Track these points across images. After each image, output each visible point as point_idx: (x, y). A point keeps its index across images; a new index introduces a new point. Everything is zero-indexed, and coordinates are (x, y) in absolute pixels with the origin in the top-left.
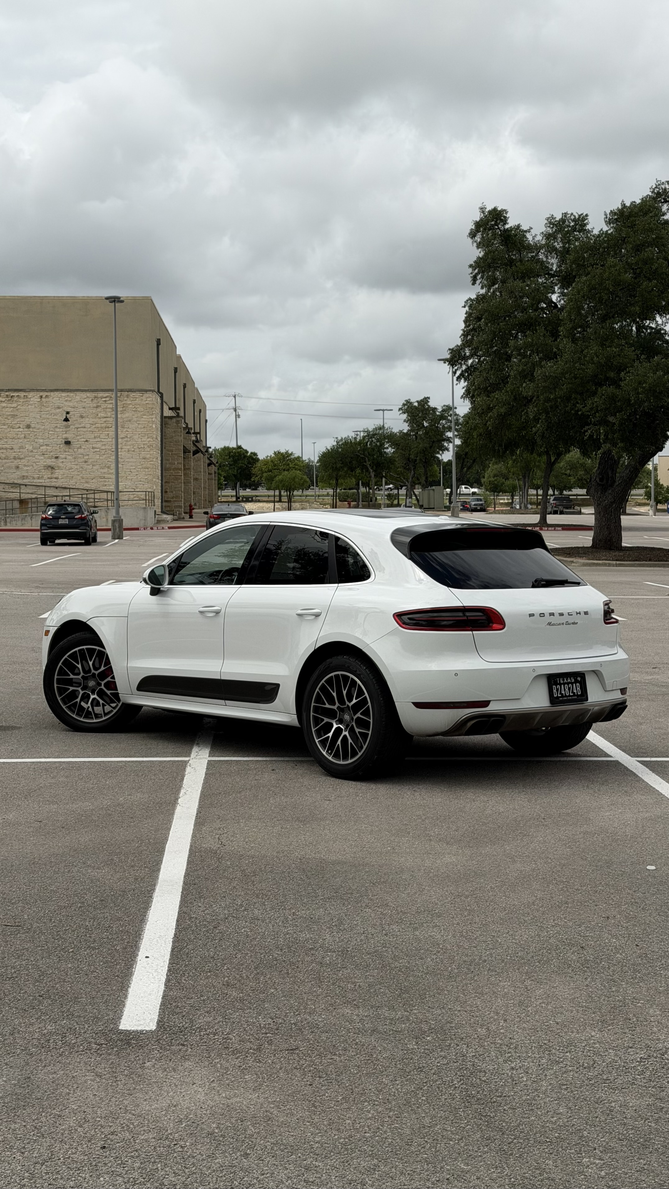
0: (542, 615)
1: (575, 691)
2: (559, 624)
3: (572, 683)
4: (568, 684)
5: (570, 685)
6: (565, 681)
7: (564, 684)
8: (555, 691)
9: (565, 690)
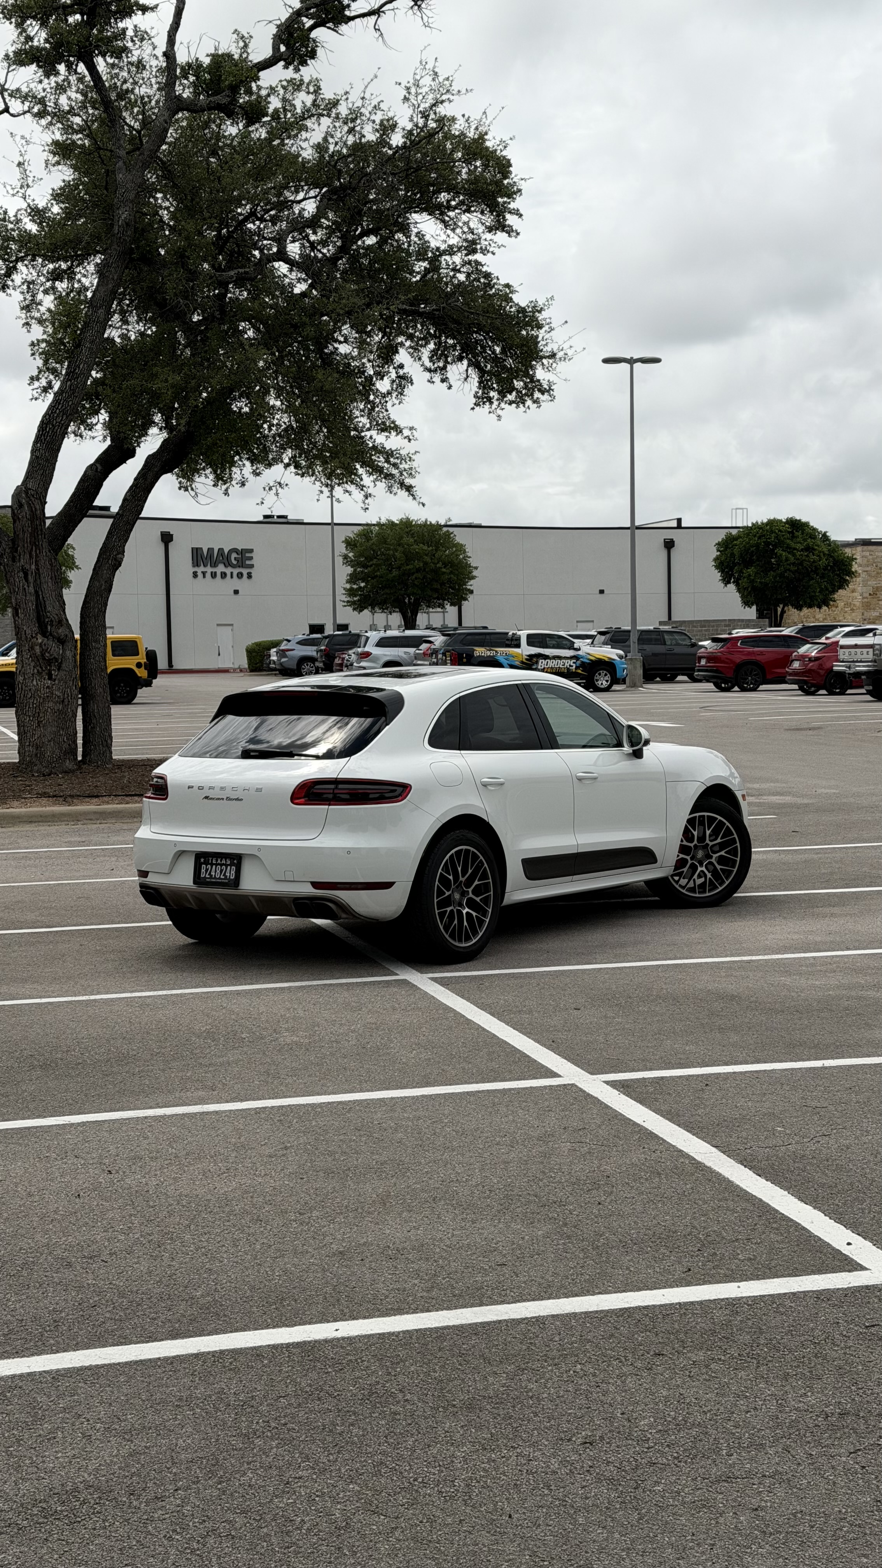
0: (201, 788)
1: (228, 874)
2: (218, 799)
3: (226, 866)
4: (221, 865)
5: (224, 867)
6: (219, 861)
7: (216, 865)
8: (203, 871)
9: (216, 872)
